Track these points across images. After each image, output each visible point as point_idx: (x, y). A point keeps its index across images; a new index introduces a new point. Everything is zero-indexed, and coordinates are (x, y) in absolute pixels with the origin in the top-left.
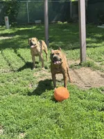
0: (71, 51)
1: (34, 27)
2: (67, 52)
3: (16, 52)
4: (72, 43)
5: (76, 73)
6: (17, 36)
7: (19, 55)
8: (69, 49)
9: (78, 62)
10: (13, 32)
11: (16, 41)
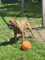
0: (38, 19)
1: (17, 4)
2: (35, 19)
3: (3, 18)
4: (39, 14)
5: (39, 33)
6: (5, 9)
7: (5, 21)
8: (36, 18)
9: (41, 26)
10: (3, 6)
11: (4, 12)
